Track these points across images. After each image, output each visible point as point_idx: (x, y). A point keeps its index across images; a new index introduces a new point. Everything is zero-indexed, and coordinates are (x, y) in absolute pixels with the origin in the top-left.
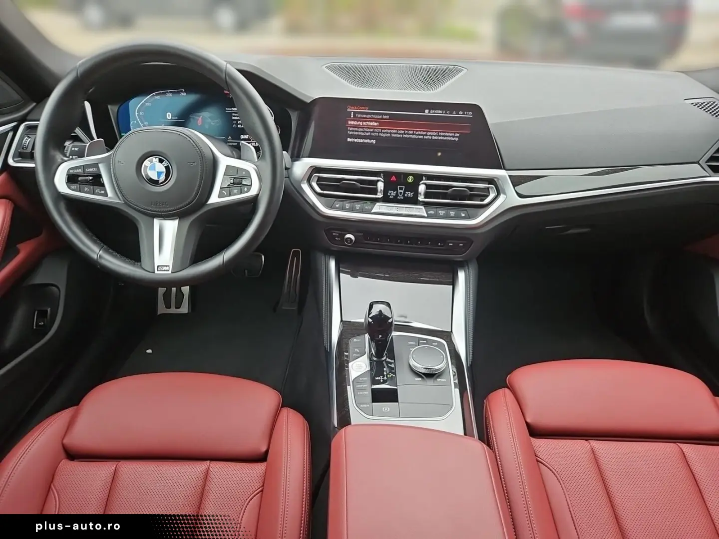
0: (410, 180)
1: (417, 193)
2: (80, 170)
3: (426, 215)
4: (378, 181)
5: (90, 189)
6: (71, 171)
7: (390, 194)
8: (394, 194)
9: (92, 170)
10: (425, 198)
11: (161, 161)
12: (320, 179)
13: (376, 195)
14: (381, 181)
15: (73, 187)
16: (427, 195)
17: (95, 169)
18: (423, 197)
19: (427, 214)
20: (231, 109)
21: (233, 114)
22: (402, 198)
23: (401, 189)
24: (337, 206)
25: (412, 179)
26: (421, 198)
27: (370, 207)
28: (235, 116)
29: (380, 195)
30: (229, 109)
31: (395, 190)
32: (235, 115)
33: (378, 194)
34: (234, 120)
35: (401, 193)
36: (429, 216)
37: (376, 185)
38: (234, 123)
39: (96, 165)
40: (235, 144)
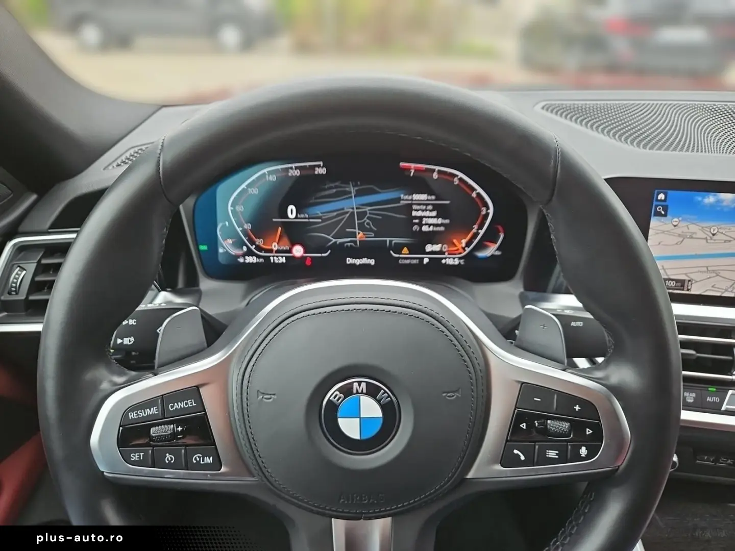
2: (154, 411)
5: (177, 456)
6: (132, 415)
9: (182, 405)
11: (372, 392)
15: (135, 457)
17: (191, 403)
20: (410, 198)
21: (414, 207)
28: (417, 210)
30: (407, 197)
32: (418, 207)
34: (416, 218)
38: (416, 224)
39: (194, 392)
40: (415, 262)
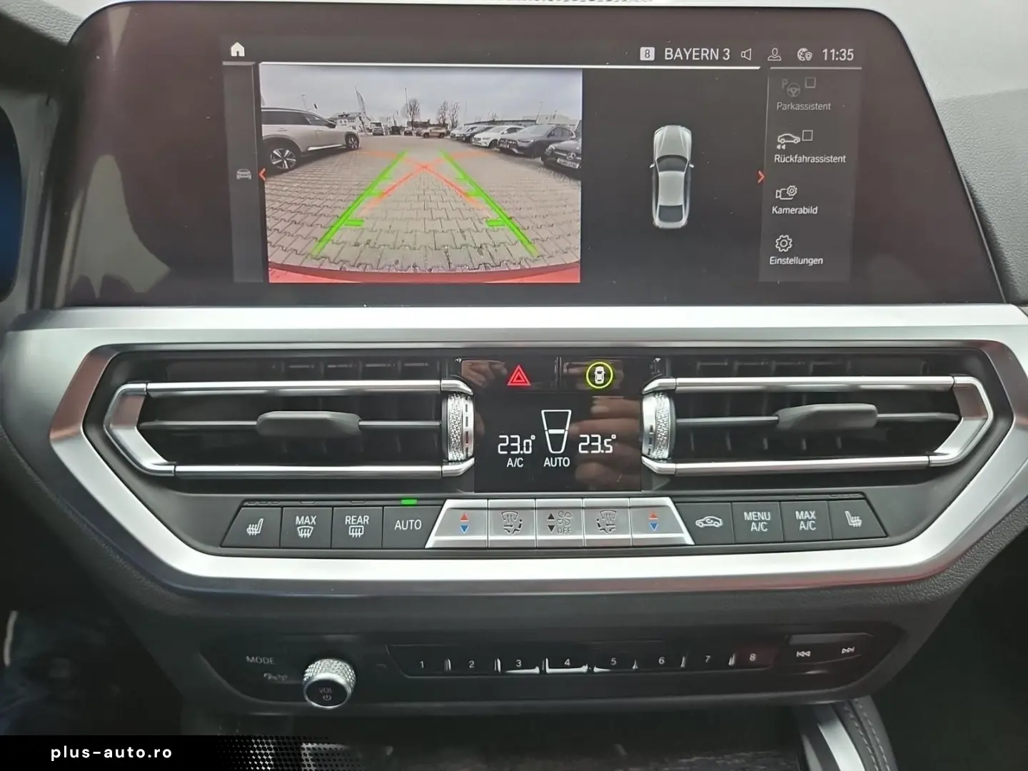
0: (599, 378)
1: (634, 438)
3: (688, 540)
4: (446, 394)
7: (509, 448)
8: (524, 446)
10: (673, 458)
12: (153, 408)
13: (441, 459)
14: (460, 394)
16: (683, 445)
18: (665, 454)
19: (692, 530)
22: (565, 462)
23: (557, 421)
24: (253, 530)
25: (607, 376)
26: (658, 460)
27: (416, 524)
29: (459, 462)
31: (530, 427)
33: (451, 456)
35: (557, 440)
36: (705, 544)
37: (438, 417)
